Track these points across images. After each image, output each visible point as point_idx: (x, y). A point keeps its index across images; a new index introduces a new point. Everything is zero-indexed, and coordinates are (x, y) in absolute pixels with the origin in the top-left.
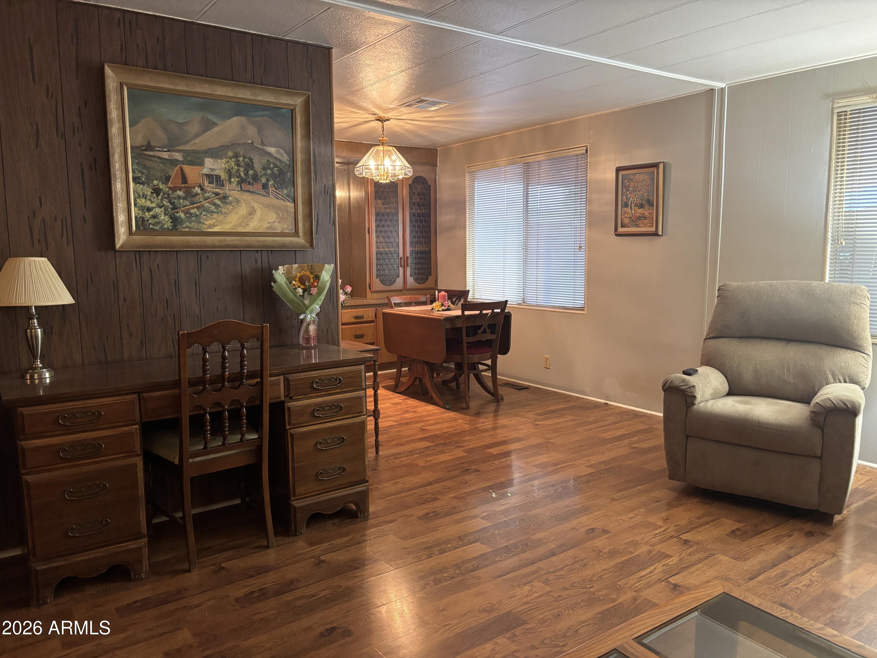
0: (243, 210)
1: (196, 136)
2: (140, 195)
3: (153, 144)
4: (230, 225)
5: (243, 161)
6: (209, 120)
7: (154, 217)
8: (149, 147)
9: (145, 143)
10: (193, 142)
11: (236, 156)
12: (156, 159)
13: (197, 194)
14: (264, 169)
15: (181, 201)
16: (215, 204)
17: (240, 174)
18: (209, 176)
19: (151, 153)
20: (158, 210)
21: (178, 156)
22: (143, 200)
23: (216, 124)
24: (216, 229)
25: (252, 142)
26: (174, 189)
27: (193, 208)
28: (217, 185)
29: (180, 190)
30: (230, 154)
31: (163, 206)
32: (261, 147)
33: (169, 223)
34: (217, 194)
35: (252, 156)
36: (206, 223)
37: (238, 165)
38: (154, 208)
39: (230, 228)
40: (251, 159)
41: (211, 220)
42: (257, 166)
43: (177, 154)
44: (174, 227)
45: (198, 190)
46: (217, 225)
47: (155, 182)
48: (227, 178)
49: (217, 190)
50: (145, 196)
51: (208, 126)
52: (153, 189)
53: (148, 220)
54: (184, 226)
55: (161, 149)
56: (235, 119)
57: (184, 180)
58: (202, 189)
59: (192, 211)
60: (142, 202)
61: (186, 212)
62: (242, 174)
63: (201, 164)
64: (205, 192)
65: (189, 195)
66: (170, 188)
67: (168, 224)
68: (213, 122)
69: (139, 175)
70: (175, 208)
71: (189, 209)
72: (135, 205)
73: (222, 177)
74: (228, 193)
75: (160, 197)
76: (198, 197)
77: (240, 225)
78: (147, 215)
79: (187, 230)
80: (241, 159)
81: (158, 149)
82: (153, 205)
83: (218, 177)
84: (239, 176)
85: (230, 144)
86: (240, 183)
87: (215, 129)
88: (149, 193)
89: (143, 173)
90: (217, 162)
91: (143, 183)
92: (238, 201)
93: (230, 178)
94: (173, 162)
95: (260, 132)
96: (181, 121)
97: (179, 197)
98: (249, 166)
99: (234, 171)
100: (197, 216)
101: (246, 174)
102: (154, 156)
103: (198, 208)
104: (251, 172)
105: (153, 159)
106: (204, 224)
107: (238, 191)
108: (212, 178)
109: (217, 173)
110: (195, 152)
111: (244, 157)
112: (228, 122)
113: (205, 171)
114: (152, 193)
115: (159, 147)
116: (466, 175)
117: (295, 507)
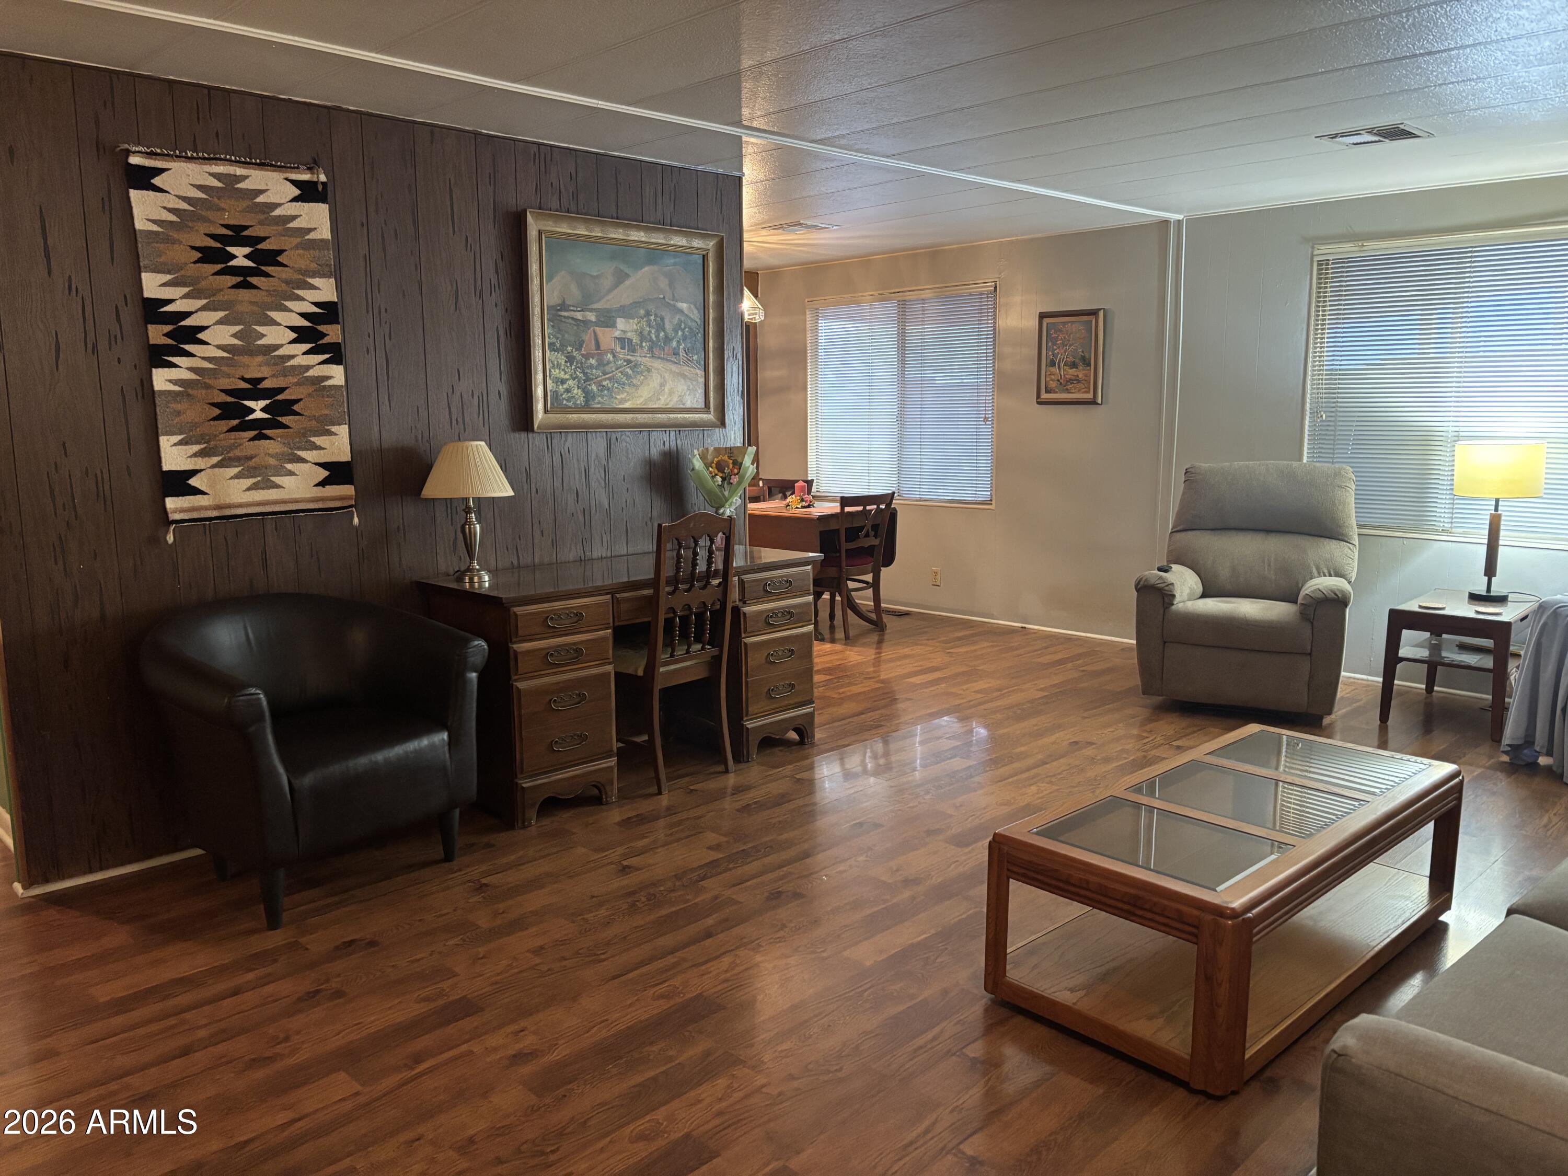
0: (655, 381)
1: (610, 291)
2: (554, 365)
3: (568, 302)
4: (642, 400)
5: (654, 320)
6: (621, 271)
7: (568, 391)
8: (564, 306)
9: (560, 302)
10: (605, 300)
11: (648, 314)
12: (570, 321)
13: (609, 362)
14: (676, 331)
15: (594, 371)
16: (627, 375)
17: (651, 337)
18: (621, 340)
19: (566, 314)
20: (571, 382)
21: (592, 317)
22: (557, 371)
23: (628, 276)
24: (627, 405)
25: (664, 298)
26: (587, 357)
27: (605, 379)
28: (628, 351)
29: (593, 358)
30: (642, 312)
31: (577, 377)
32: (672, 302)
33: (582, 399)
34: (629, 362)
35: (663, 314)
36: (618, 397)
37: (649, 326)
38: (567, 380)
39: (641, 404)
40: (662, 319)
41: (622, 393)
42: (668, 326)
43: (590, 314)
44: (587, 401)
45: (610, 356)
46: (629, 400)
47: (569, 348)
48: (638, 342)
49: (629, 357)
50: (559, 366)
51: (621, 278)
52: (567, 357)
53: (562, 395)
54: (596, 401)
55: (575, 309)
56: (646, 268)
57: (598, 346)
58: (614, 356)
59: (604, 383)
60: (556, 372)
61: (599, 385)
62: (653, 336)
63: (613, 325)
64: (618, 361)
65: (601, 364)
66: (583, 355)
67: (581, 401)
68: (626, 274)
69: (554, 340)
70: (587, 379)
71: (601, 381)
72: (550, 376)
73: (634, 341)
74: (639, 359)
75: (573, 367)
76: (610, 365)
77: (650, 399)
78: (561, 388)
79: (599, 406)
80: (652, 318)
81: (572, 308)
82: (567, 376)
83: (630, 340)
84: (651, 340)
85: (641, 300)
86: (651, 349)
87: (627, 283)
88: (563, 363)
89: (557, 338)
90: (629, 322)
91: (557, 350)
92: (649, 370)
93: (641, 343)
94: (586, 323)
95: (671, 284)
96: (595, 274)
97: (591, 367)
98: (661, 327)
99: (645, 333)
100: (608, 389)
101: (657, 337)
102: (568, 317)
103: (609, 379)
104: (662, 334)
105: (567, 321)
106: (616, 398)
107: (650, 357)
108: (623, 341)
109: (629, 335)
110: (608, 311)
111: (656, 316)
112: (639, 274)
113: (617, 334)
114: (566, 362)
115: (573, 306)
116: (808, 313)
117: (748, 728)
